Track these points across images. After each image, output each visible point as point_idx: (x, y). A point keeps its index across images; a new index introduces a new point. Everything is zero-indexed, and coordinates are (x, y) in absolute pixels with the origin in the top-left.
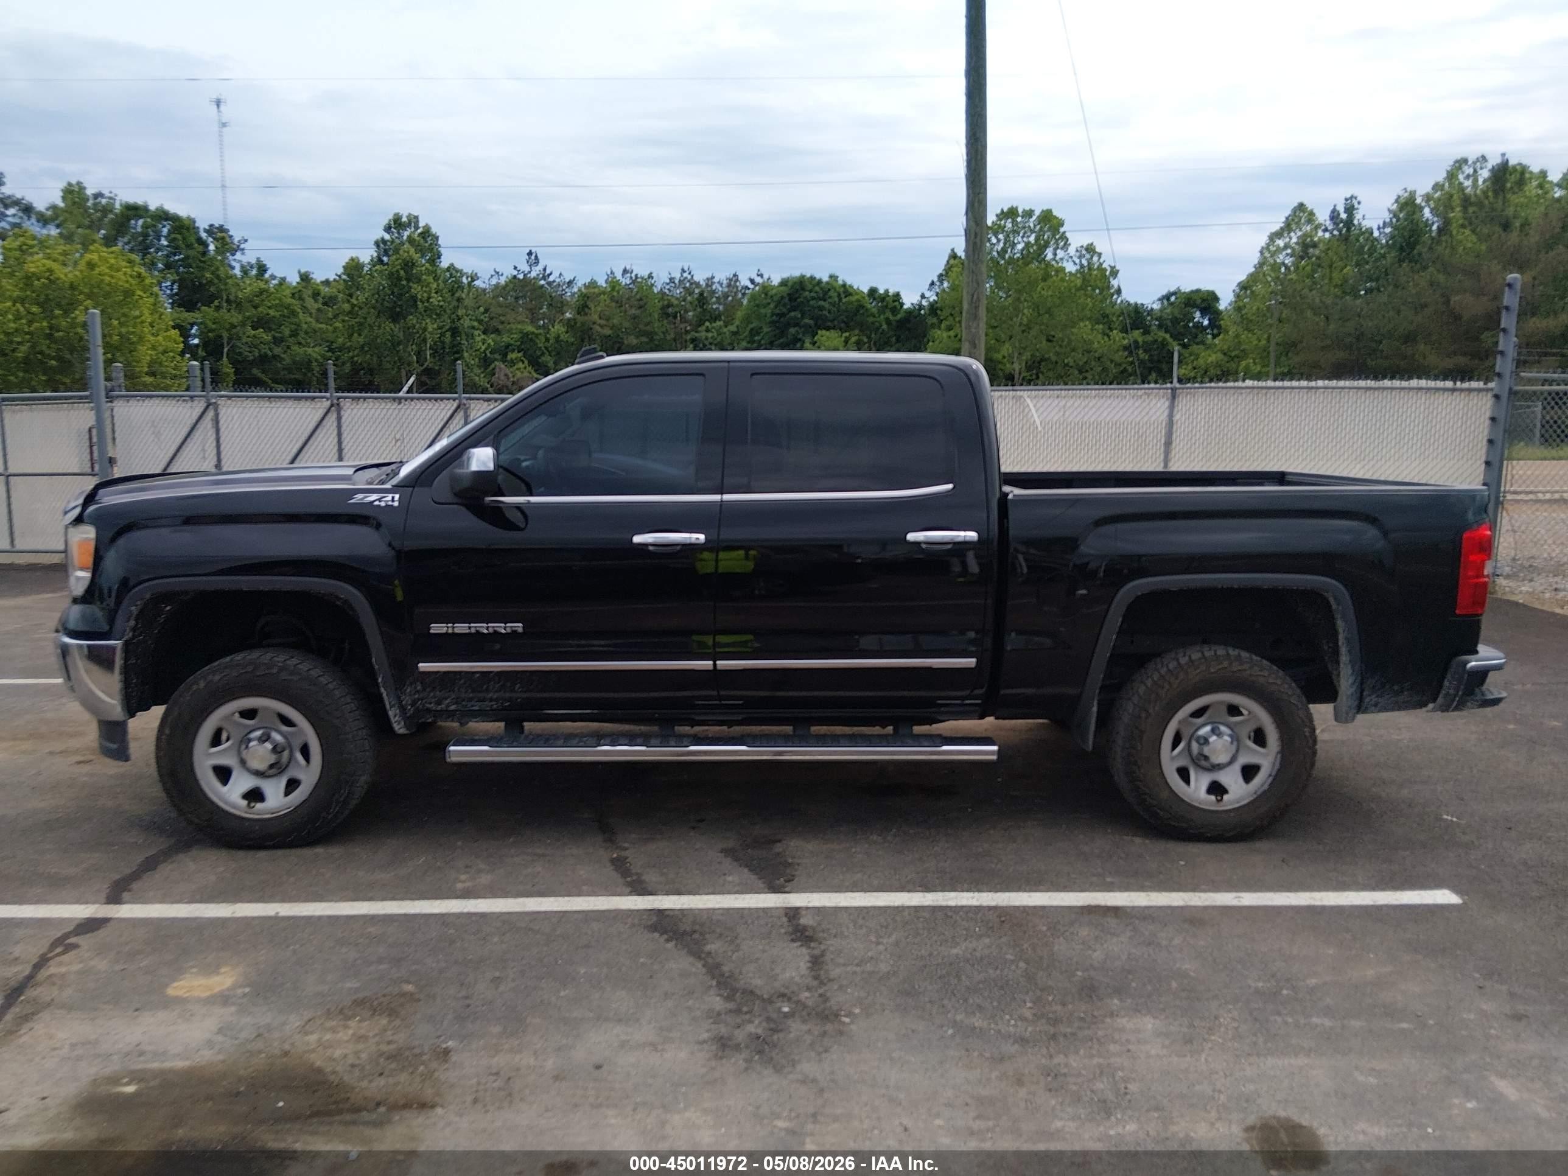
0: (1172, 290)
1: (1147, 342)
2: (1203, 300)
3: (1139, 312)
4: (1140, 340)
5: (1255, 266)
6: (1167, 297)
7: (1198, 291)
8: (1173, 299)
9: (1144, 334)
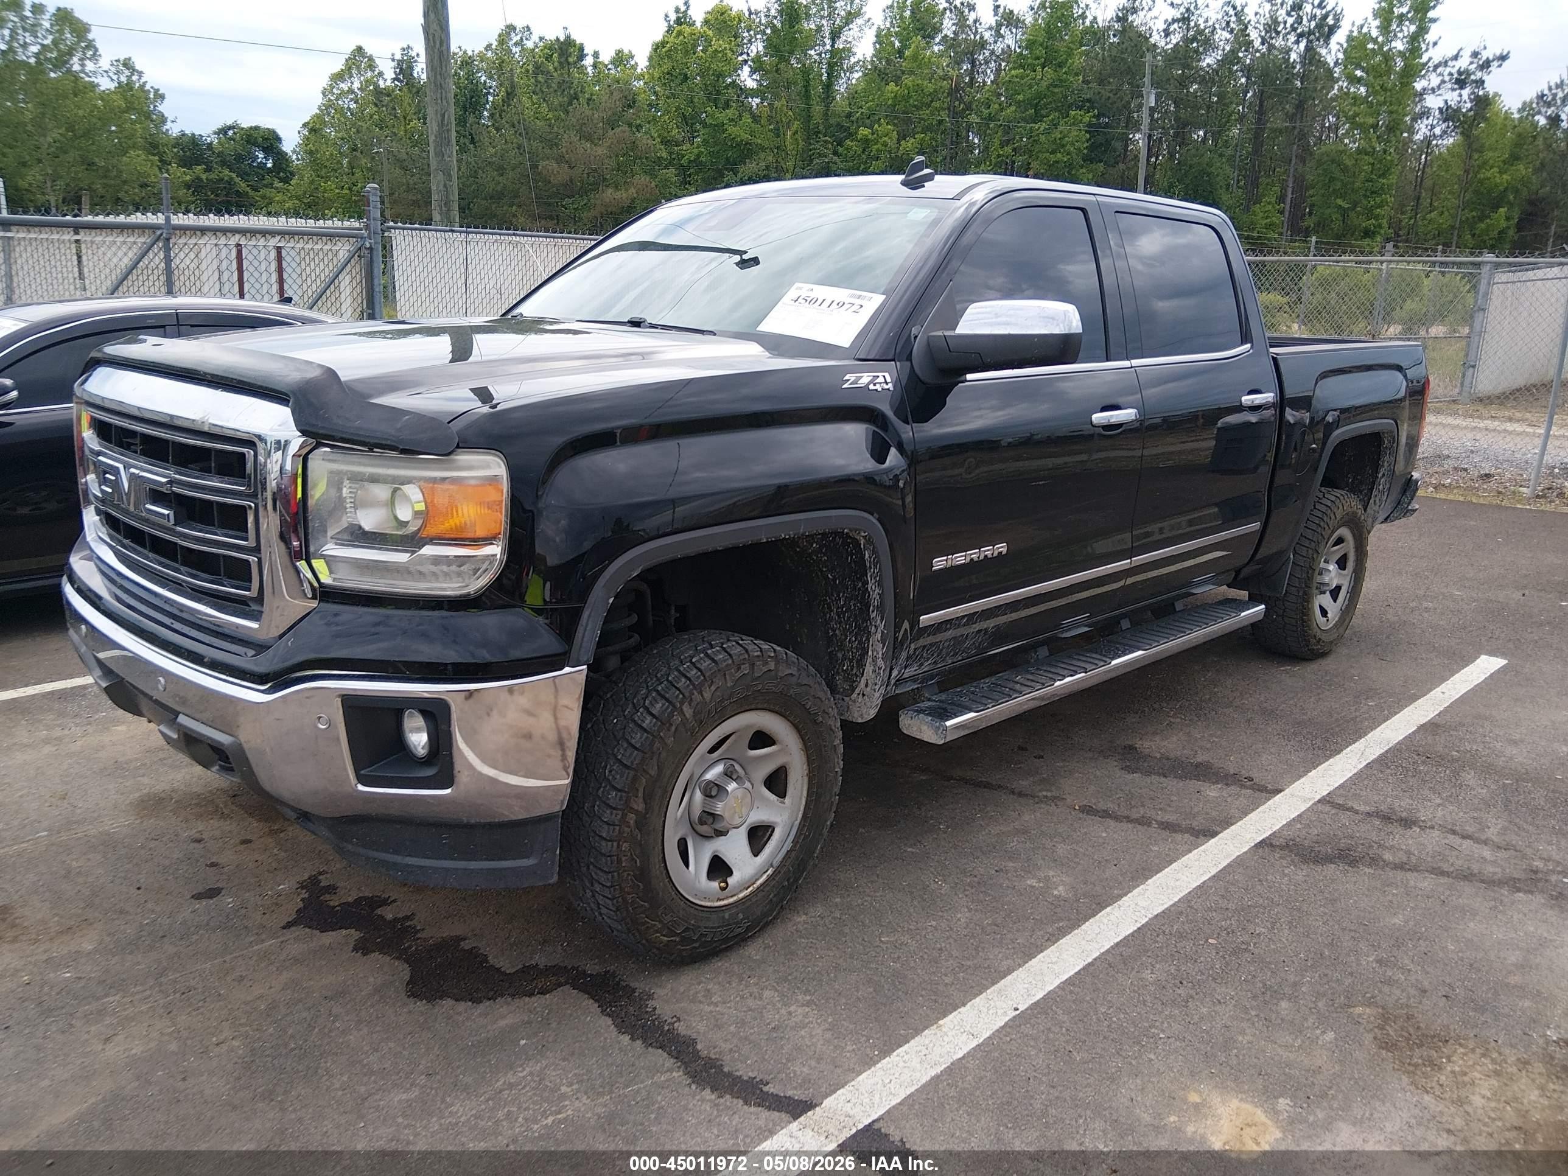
0: (229, 123)
1: (211, 180)
2: (265, 139)
3: (198, 145)
4: (204, 177)
5: (319, 108)
6: (223, 131)
7: (257, 128)
8: (230, 133)
9: (206, 171)
